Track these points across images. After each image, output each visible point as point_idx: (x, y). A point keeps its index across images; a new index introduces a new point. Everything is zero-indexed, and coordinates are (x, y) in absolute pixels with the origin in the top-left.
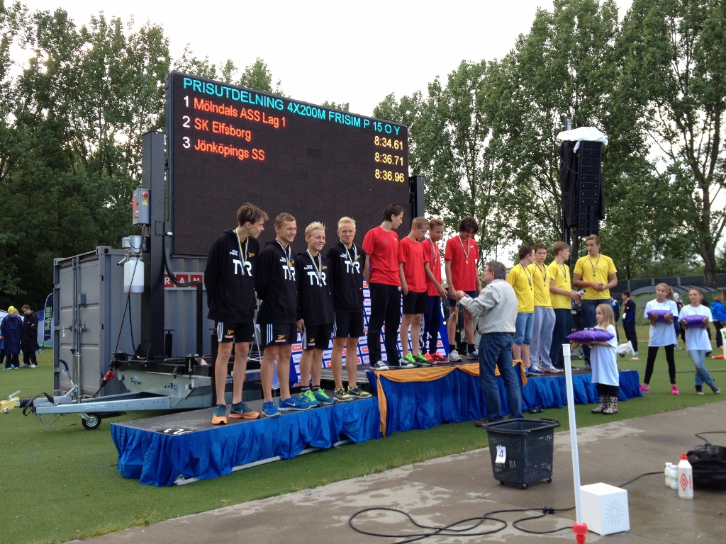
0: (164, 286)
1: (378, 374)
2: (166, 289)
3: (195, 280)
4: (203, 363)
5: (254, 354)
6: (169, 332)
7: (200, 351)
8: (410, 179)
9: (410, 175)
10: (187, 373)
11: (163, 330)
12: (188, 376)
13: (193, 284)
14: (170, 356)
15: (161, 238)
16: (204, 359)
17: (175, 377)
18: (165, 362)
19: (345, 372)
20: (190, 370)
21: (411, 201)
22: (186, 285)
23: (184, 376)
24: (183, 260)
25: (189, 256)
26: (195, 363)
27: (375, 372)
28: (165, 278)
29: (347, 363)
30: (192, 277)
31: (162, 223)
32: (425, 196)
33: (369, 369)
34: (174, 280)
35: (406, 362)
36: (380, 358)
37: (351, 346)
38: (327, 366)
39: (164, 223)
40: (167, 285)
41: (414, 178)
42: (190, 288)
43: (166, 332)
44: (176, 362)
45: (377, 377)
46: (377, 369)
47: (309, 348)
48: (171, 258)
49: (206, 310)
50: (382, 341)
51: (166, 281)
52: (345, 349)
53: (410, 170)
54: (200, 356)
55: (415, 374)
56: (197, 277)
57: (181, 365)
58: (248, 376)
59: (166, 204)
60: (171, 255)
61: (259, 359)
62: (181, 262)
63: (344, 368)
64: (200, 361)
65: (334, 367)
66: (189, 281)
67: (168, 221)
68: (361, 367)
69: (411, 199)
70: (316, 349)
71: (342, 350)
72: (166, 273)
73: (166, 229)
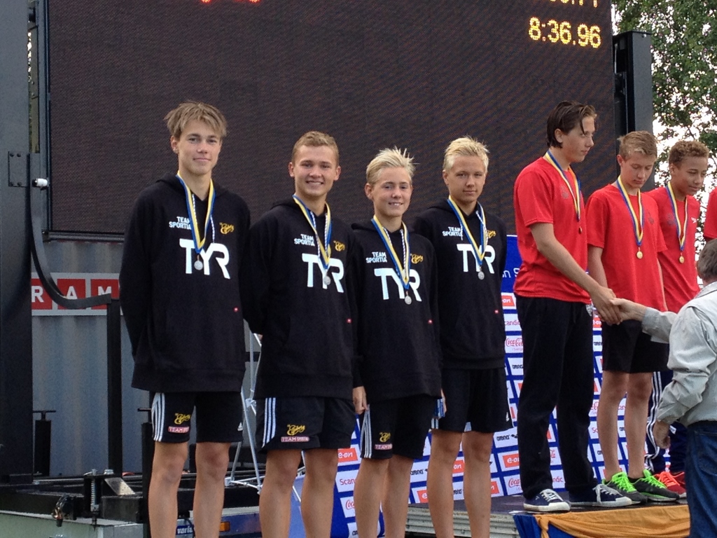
0: (30, 307)
1: (544, 520)
2: (35, 312)
3: (101, 291)
4: (125, 490)
5: (243, 470)
6: (43, 416)
7: (116, 462)
8: (616, 39)
9: (616, 31)
10: (88, 514)
11: (31, 412)
12: (89, 521)
13: (97, 302)
14: (46, 472)
15: (21, 192)
16: (126, 481)
17: (60, 522)
18: (36, 487)
19: (463, 515)
20: (94, 506)
21: (618, 94)
22: (81, 303)
23: (79, 520)
24: (72, 244)
25: (85, 235)
26: (105, 489)
27: (537, 517)
28: (34, 288)
29: (467, 491)
30: (95, 284)
31: (24, 157)
32: (654, 78)
33: (521, 508)
34: (54, 292)
35: (613, 492)
36: (548, 482)
37: (476, 454)
38: (417, 501)
39: (29, 157)
40: (39, 305)
41: (626, 37)
42: (89, 311)
43: (37, 417)
44: (61, 487)
45: (540, 529)
46: (541, 508)
47: (378, 456)
48: (46, 240)
49: (128, 365)
50: (552, 438)
51: (34, 294)
52: (462, 458)
53: (616, 17)
54: (118, 473)
55: (636, 523)
56: (105, 284)
57: (72, 495)
58: (230, 522)
59: (34, 111)
60: (46, 234)
61: (255, 482)
62: (69, 249)
63: (459, 505)
64: (117, 486)
65: (434, 504)
66: (88, 294)
67: (38, 152)
68: (501, 504)
69: (619, 88)
70: (394, 459)
71: (454, 462)
72: (35, 275)
73: (34, 169)
